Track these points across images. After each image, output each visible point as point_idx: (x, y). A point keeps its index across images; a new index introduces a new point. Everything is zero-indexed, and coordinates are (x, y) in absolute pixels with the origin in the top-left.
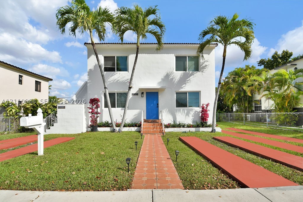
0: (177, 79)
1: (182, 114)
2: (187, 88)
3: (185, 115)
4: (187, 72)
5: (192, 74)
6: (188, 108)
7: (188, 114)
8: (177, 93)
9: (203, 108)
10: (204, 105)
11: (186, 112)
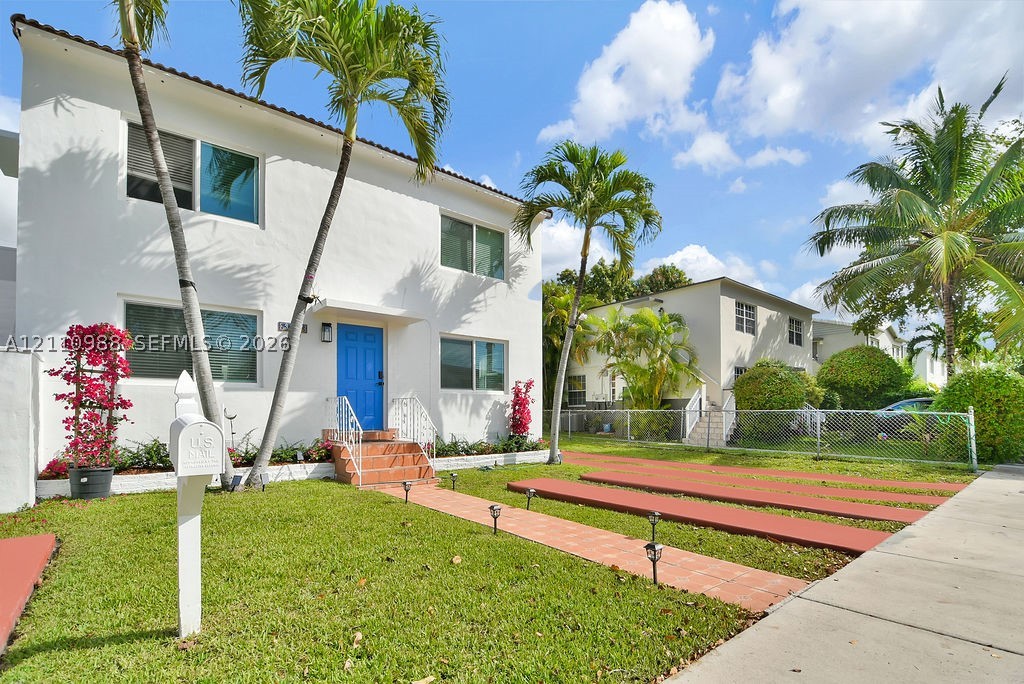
0: (446, 291)
1: (460, 410)
2: (474, 327)
3: (469, 411)
4: (474, 274)
5: (487, 285)
6: (475, 391)
7: (475, 410)
8: (443, 340)
9: (517, 393)
10: (521, 386)
11: (471, 401)
